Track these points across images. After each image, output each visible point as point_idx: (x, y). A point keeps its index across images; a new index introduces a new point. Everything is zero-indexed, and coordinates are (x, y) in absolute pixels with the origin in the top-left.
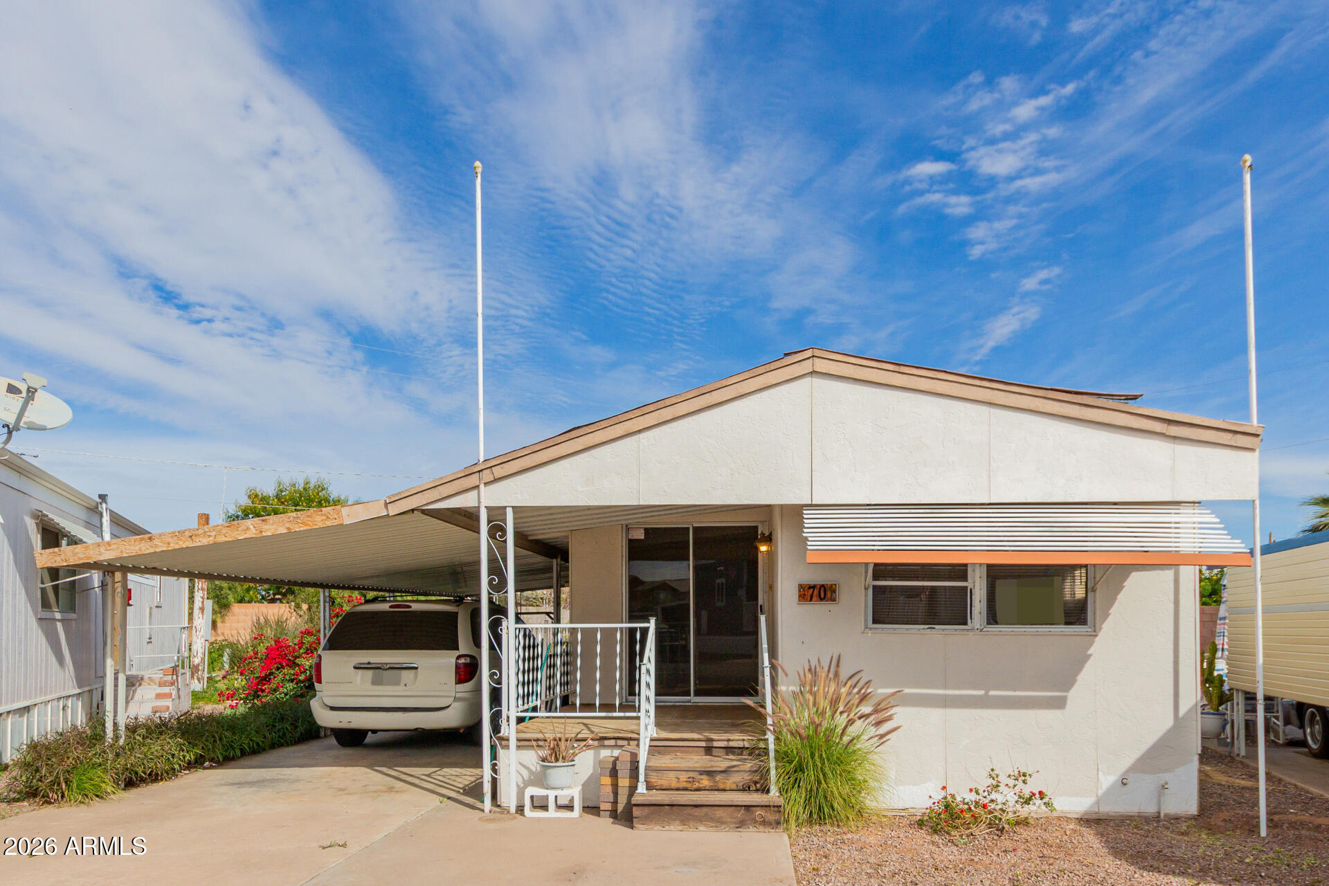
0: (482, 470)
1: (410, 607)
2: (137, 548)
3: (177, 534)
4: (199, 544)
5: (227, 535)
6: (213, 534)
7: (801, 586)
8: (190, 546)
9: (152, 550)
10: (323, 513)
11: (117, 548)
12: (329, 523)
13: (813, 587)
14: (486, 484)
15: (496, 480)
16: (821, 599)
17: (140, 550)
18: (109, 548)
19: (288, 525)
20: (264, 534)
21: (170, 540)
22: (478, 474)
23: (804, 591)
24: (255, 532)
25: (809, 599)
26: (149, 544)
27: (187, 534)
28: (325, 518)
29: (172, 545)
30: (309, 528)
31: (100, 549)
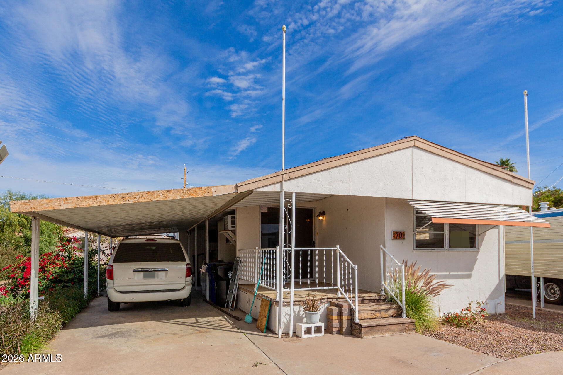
0: (284, 174)
1: (156, 241)
2: (87, 203)
3: (114, 196)
4: (128, 202)
5: (146, 198)
6: (138, 197)
7: (394, 232)
8: (122, 203)
9: (97, 205)
10: (202, 189)
11: (73, 202)
12: (205, 195)
13: (397, 233)
14: (285, 181)
15: (290, 179)
16: (400, 238)
17: (89, 204)
18: (66, 202)
19: (182, 194)
20: (168, 199)
21: (110, 199)
22: (282, 175)
23: (395, 234)
24: (163, 197)
25: (396, 238)
26: (95, 201)
27: (121, 196)
28: (203, 192)
29: (110, 202)
30: (194, 197)
31: (60, 202)
